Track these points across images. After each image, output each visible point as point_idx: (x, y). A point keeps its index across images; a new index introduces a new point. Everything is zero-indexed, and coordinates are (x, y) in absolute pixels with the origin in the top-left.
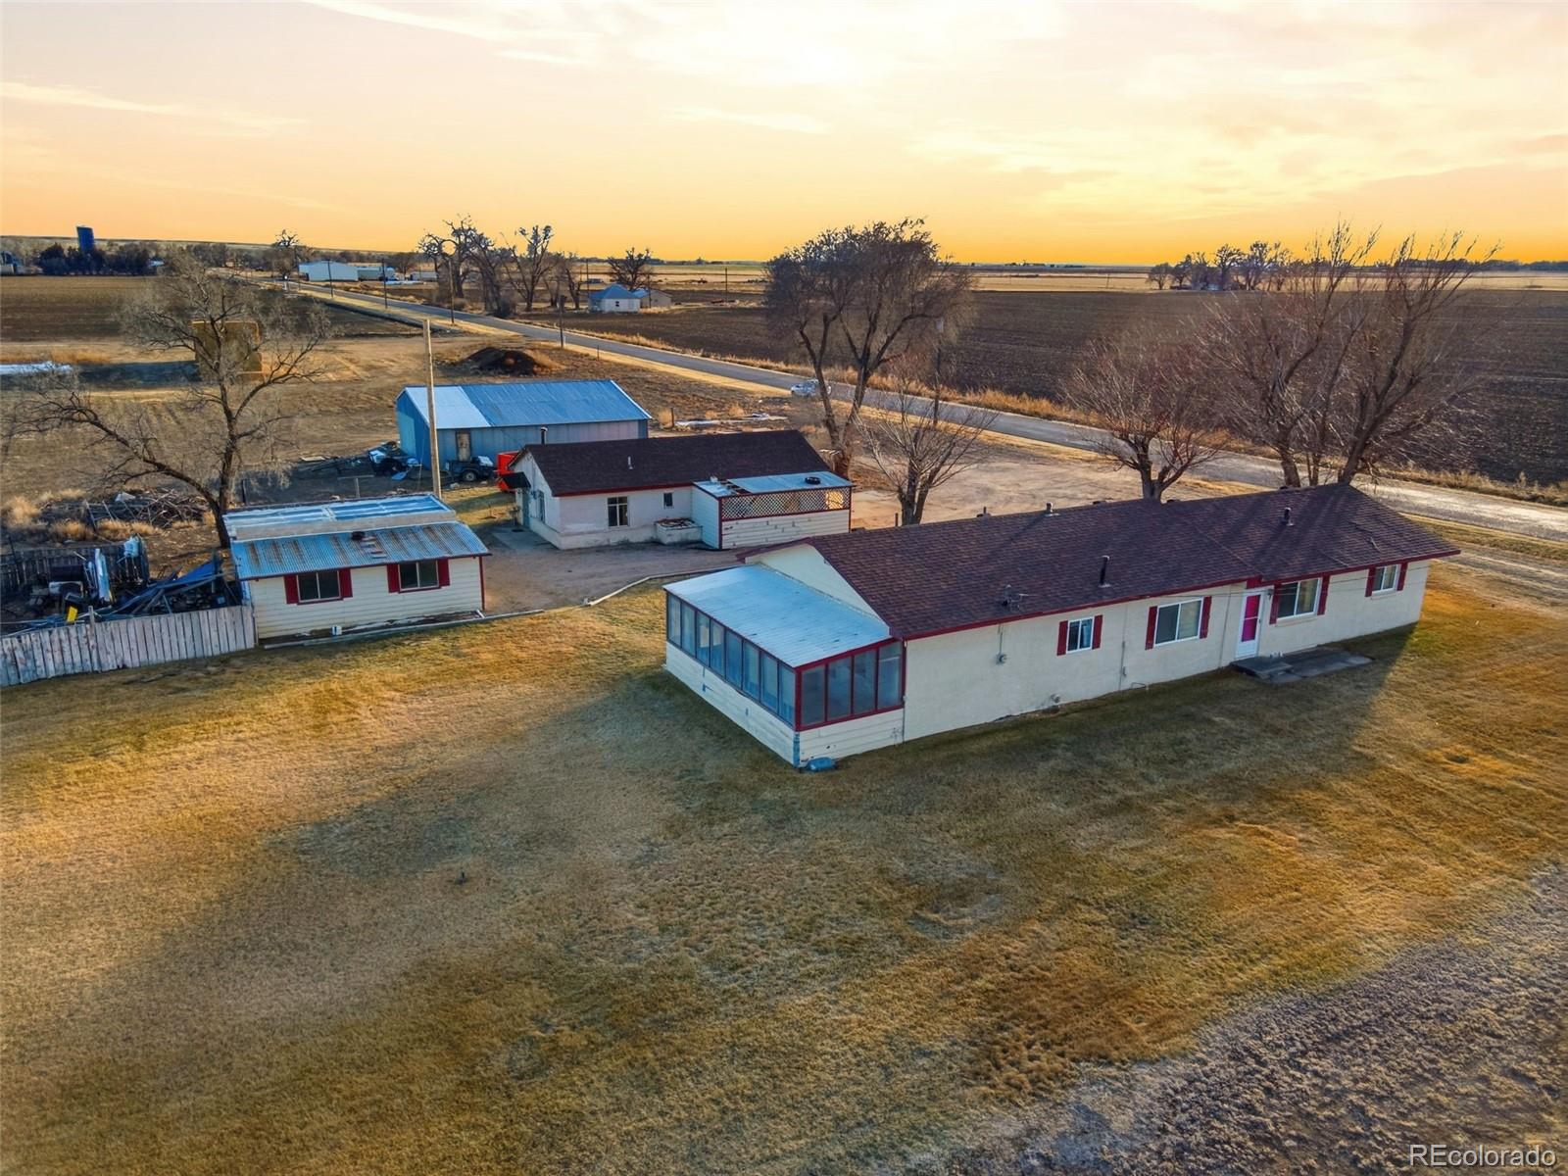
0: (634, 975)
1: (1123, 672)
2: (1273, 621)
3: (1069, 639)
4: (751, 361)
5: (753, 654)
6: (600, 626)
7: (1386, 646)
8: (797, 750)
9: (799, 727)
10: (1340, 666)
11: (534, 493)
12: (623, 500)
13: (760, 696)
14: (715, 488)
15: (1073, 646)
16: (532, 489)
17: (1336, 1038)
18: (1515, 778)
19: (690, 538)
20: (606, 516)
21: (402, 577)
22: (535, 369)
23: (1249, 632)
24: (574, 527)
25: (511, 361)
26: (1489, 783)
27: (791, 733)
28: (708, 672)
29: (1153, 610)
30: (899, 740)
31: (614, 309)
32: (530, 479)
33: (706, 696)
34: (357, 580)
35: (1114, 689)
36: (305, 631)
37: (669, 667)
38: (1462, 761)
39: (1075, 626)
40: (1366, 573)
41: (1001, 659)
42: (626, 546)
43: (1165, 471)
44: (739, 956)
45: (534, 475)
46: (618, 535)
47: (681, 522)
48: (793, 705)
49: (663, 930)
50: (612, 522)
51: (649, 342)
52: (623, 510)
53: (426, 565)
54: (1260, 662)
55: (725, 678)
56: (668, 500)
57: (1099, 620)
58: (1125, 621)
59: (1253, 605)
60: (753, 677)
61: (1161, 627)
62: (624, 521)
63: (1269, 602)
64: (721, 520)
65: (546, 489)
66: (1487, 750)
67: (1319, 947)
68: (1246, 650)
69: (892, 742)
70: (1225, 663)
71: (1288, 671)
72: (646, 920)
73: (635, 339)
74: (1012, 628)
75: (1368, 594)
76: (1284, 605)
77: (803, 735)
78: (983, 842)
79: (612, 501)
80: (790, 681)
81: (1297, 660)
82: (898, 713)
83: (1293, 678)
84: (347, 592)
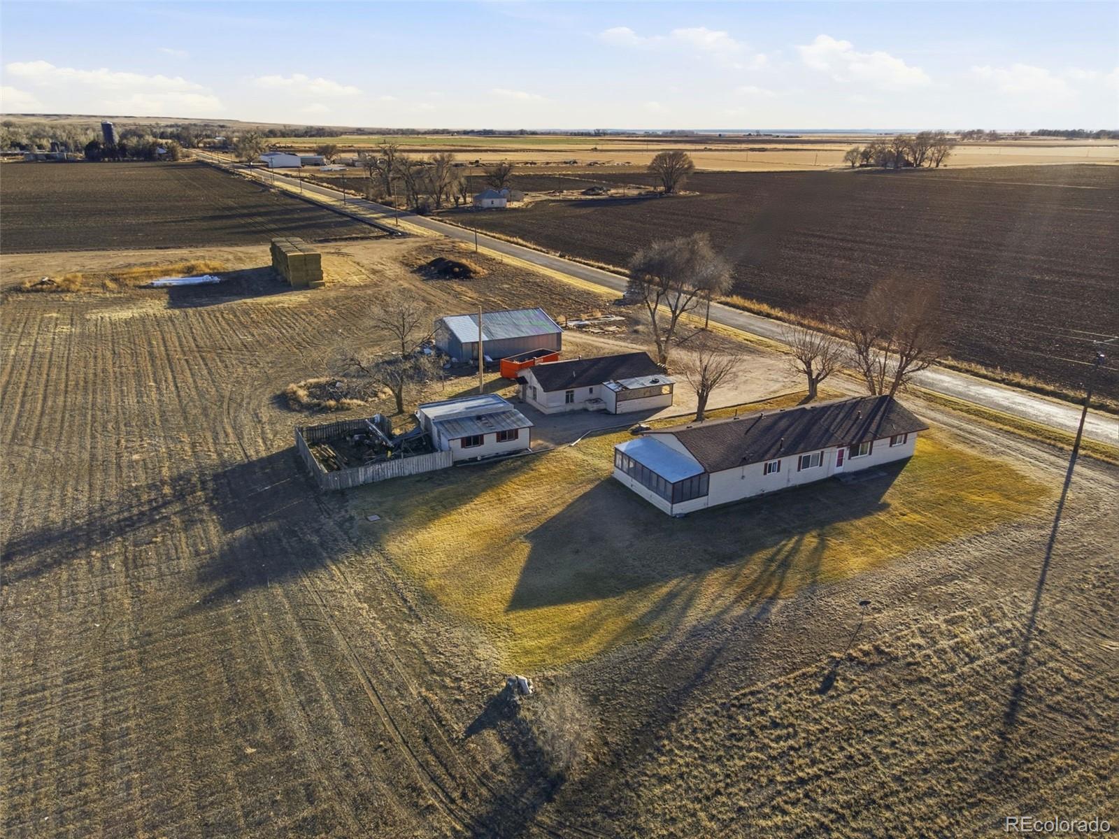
0: (639, 577)
1: (788, 481)
2: (849, 459)
3: (768, 469)
4: (591, 263)
5: (654, 477)
6: (580, 456)
7: (895, 467)
8: (672, 511)
9: (673, 503)
10: (875, 476)
11: (530, 387)
12: (572, 391)
13: (657, 490)
14: (612, 386)
15: (769, 472)
16: (529, 385)
17: (834, 594)
18: (920, 522)
19: (602, 408)
20: (565, 398)
21: (502, 436)
22: (472, 274)
23: (840, 463)
24: (552, 405)
25: (457, 269)
26: (910, 523)
27: (670, 505)
28: (634, 480)
29: (800, 457)
30: (706, 507)
31: (490, 205)
32: (528, 380)
33: (633, 489)
34: (486, 438)
35: (785, 486)
36: (467, 458)
37: (615, 476)
38: (904, 515)
39: (770, 465)
40: (889, 439)
41: (743, 477)
42: (573, 413)
43: (819, 375)
44: (667, 573)
45: (531, 378)
46: (569, 407)
47: (597, 401)
48: (671, 495)
49: (643, 566)
50: (567, 402)
51: (524, 243)
52: (572, 395)
53: (510, 431)
54: (843, 475)
55: (642, 484)
56: (591, 391)
57: (779, 462)
58: (789, 463)
59: (841, 454)
60: (654, 483)
61: (804, 463)
62: (572, 401)
63: (848, 452)
64: (617, 401)
65: (538, 386)
66: (915, 511)
67: (836, 572)
68: (839, 470)
69: (703, 507)
70: (830, 475)
71: (854, 479)
72: (636, 563)
73: (515, 240)
74: (747, 467)
75: (891, 446)
76: (854, 452)
77: (674, 505)
78: (736, 542)
79: (567, 392)
80: (670, 488)
81: (858, 474)
82: (706, 497)
83: (856, 482)
84: (482, 443)
